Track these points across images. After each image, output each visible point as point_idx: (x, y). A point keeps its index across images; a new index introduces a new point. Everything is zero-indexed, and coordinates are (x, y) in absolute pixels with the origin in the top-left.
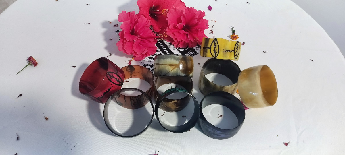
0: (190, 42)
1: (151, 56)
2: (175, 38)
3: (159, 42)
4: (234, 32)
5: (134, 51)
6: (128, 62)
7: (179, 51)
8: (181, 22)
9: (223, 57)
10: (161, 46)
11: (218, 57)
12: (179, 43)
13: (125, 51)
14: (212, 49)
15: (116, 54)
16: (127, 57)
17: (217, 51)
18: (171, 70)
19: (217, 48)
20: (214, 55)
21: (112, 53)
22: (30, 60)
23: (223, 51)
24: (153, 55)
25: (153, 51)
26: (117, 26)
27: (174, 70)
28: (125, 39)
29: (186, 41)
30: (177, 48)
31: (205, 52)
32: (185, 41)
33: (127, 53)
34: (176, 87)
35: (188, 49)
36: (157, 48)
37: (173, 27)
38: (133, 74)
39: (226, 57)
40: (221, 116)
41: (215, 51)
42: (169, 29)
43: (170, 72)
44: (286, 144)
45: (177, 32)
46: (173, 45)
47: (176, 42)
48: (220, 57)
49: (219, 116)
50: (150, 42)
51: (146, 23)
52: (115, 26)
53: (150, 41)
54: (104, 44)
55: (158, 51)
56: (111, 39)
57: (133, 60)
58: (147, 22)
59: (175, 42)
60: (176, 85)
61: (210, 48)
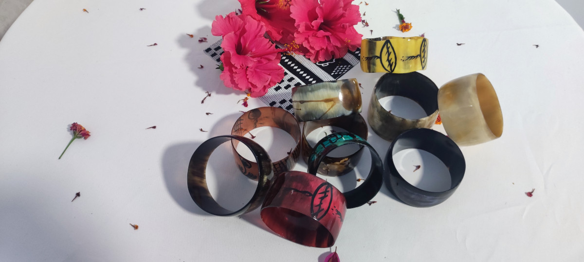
0: (335, 48)
1: (277, 85)
2: (310, 47)
3: (284, 58)
4: (401, 18)
5: (251, 83)
6: (242, 102)
7: (320, 67)
8: (316, 18)
9: (405, 68)
10: (289, 63)
11: (396, 71)
12: (318, 53)
13: (236, 86)
14: (385, 57)
15: (218, 92)
16: (238, 94)
17: (393, 60)
18: (330, 109)
19: (392, 56)
20: (389, 69)
21: (211, 91)
22: (76, 130)
23: (403, 59)
24: (280, 83)
25: (278, 75)
26: (204, 40)
27: (334, 107)
28: (233, 66)
29: (329, 48)
30: (317, 63)
31: (372, 66)
32: (327, 48)
33: (241, 89)
34: (332, 131)
35: (334, 61)
36: (284, 68)
37: (304, 28)
38: (259, 122)
39: (409, 68)
40: (418, 167)
41: (389, 61)
42: (298, 33)
43: (328, 113)
44: (530, 194)
45: (313, 36)
46: (309, 59)
47: (313, 53)
48: (400, 69)
49: (415, 168)
50: (269, 60)
51: (259, 29)
52: (201, 41)
53: (270, 58)
54: (192, 78)
55: (286, 74)
56: (202, 67)
57: (249, 97)
58: (260, 27)
59: (311, 53)
60: (333, 128)
61: (380, 58)
